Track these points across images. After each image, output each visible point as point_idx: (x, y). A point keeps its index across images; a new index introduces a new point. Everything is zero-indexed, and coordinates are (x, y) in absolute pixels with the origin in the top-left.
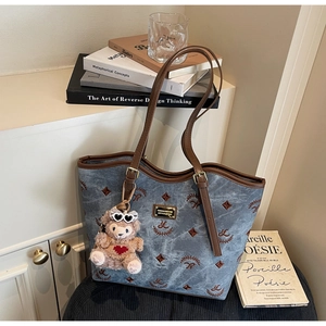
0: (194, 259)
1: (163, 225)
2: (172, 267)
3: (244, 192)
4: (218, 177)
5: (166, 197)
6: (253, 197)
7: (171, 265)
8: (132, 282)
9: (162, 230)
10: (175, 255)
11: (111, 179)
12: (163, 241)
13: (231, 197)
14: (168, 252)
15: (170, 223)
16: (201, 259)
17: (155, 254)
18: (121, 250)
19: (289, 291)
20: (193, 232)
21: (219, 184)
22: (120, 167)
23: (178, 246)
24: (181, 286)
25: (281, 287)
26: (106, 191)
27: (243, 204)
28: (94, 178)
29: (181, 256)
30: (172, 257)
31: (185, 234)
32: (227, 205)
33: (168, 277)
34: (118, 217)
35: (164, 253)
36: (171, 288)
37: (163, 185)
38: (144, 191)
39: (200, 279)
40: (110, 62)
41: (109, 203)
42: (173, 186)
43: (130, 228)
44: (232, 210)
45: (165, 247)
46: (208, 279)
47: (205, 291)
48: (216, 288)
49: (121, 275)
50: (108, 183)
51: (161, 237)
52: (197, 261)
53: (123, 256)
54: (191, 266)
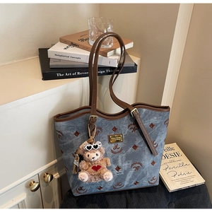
0: (139, 163)
1: (116, 147)
2: (126, 172)
3: (160, 115)
4: (144, 110)
5: (115, 129)
6: (165, 117)
7: (125, 171)
8: (102, 190)
9: (116, 150)
10: (126, 164)
11: (79, 125)
12: (118, 157)
13: (154, 120)
14: (122, 163)
15: (120, 145)
16: (143, 162)
17: (115, 167)
18: (97, 168)
19: (193, 177)
20: (135, 147)
21: (146, 114)
22: (84, 116)
23: (128, 158)
24: (133, 183)
25: (187, 175)
26: (77, 134)
27: (161, 123)
28: (68, 127)
29: (130, 164)
30: (125, 166)
31: (131, 149)
32: (152, 125)
33: (124, 180)
34: (89, 148)
35: (120, 164)
36: (127, 186)
37: (112, 122)
38: (101, 129)
39: (144, 175)
40: (65, 51)
41: (80, 141)
42: (118, 121)
43: (98, 153)
44: (155, 128)
45: (120, 161)
46: (148, 174)
47: (147, 182)
48: (153, 179)
49: (94, 187)
50: (78, 128)
51: (116, 155)
52: (141, 164)
53: (99, 171)
54: (137, 168)
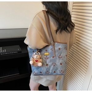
3: (62, 45)
5: (46, 51)
7: (50, 66)
9: (46, 58)
10: (50, 63)
13: (60, 47)
17: (46, 64)
21: (57, 44)
27: (63, 48)
29: (52, 63)
31: (52, 58)
35: (48, 63)
39: (57, 69)
44: (61, 50)
46: (59, 68)
47: (59, 72)
51: (46, 60)
52: (56, 64)
54: (54, 65)
